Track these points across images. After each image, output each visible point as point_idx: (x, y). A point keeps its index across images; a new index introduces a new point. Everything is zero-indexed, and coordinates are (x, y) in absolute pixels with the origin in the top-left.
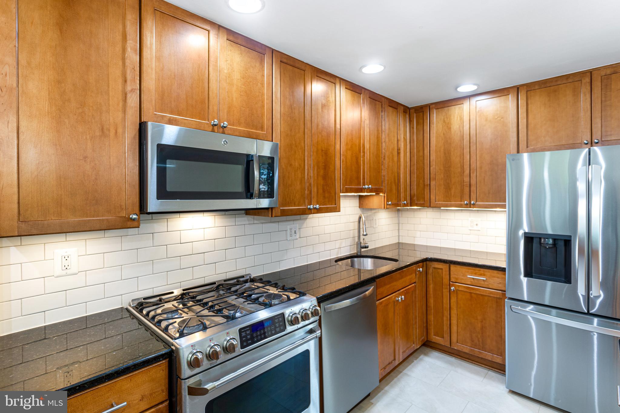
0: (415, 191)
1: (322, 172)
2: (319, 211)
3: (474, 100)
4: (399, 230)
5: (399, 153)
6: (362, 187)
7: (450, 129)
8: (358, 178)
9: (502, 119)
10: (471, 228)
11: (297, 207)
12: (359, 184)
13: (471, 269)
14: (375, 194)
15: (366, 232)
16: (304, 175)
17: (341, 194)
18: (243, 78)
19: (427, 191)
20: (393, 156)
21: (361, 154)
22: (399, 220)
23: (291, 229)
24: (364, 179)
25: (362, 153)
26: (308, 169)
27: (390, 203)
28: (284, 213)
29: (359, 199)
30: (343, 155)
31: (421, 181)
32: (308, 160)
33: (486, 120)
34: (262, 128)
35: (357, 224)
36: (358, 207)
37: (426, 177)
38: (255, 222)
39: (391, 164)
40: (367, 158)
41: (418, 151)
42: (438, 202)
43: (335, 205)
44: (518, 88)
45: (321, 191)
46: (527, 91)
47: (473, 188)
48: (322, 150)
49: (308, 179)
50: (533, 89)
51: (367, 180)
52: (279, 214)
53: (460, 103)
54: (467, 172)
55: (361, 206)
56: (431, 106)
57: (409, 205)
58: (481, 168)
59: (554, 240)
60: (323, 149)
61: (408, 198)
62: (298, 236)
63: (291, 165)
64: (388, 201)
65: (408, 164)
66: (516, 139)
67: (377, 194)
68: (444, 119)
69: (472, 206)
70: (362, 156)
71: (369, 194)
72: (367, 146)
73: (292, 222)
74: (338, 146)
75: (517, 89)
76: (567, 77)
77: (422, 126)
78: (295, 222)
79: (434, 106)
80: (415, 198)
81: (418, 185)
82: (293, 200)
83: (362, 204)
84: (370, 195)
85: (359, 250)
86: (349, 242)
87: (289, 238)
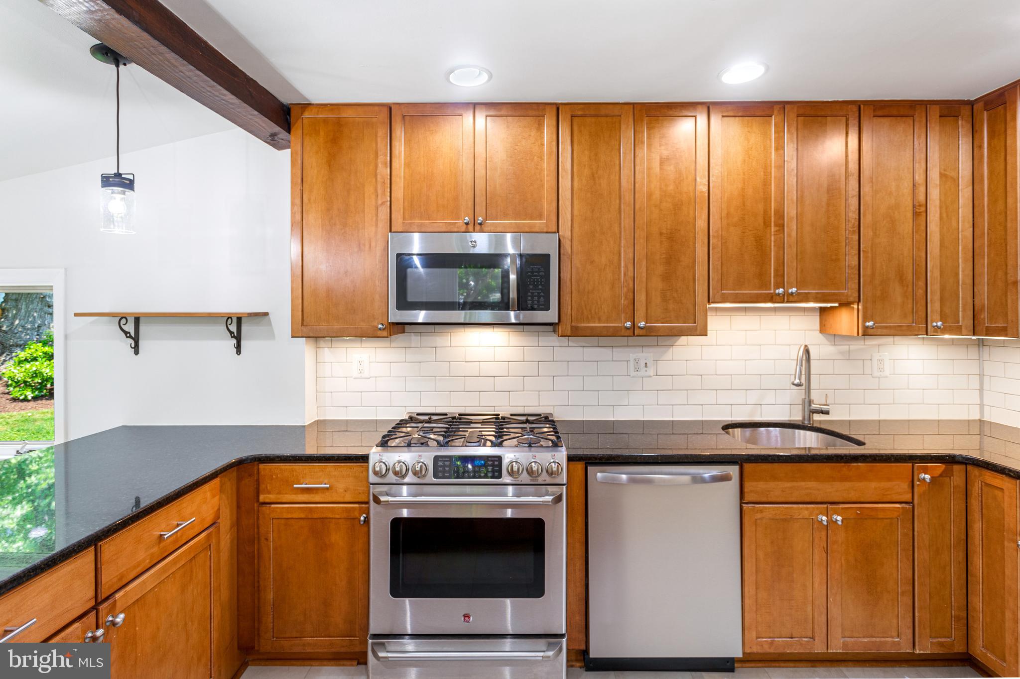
0: (984, 298)
1: (659, 269)
6: (772, 292)
8: (763, 276)
11: (604, 323)
12: (766, 285)
14: (836, 305)
16: (618, 276)
18: (511, 157)
19: (1013, 297)
20: (894, 222)
21: (771, 230)
22: (981, 368)
23: (637, 361)
25: (773, 228)
26: (628, 266)
27: (872, 324)
28: (577, 332)
29: (820, 315)
31: (1000, 274)
32: (625, 251)
34: (540, 217)
36: (818, 332)
38: (571, 344)
40: (789, 235)
43: (695, 323)
48: (661, 234)
49: (626, 281)
51: (789, 277)
52: (569, 333)
55: (822, 329)
60: (664, 231)
61: (964, 315)
62: (651, 372)
63: (592, 262)
64: (865, 319)
65: (965, 234)
70: (773, 233)
73: (639, 349)
74: (701, 223)
78: (645, 349)
80: (987, 314)
82: (596, 313)
83: (824, 325)
85: (807, 417)
87: (632, 373)
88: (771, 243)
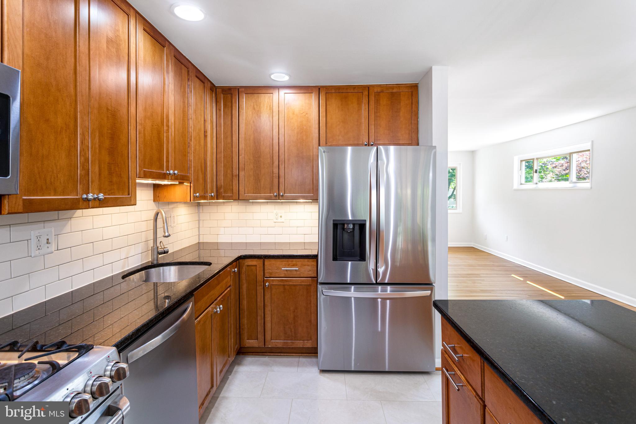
0: (221, 182)
1: (107, 143)
2: (102, 203)
3: (282, 92)
4: (199, 228)
5: (205, 136)
6: (165, 172)
7: (259, 117)
8: (160, 159)
9: (306, 115)
10: (276, 221)
11: (60, 195)
12: (161, 167)
13: (285, 261)
14: (178, 183)
15: (168, 232)
16: (74, 142)
17: (138, 181)
19: (235, 182)
20: (200, 138)
22: (199, 217)
23: (38, 237)
24: (168, 161)
25: (165, 127)
27: (198, 194)
29: (154, 190)
30: (141, 124)
31: (229, 171)
32: (82, 118)
33: (293, 114)
35: (152, 222)
36: (153, 201)
37: (234, 167)
39: (197, 147)
40: (171, 135)
41: (225, 138)
42: (248, 193)
43: (129, 195)
44: (319, 89)
45: (105, 173)
46: (326, 93)
47: (282, 180)
48: (108, 109)
49: (83, 149)
50: (330, 92)
51: (171, 163)
52: (20, 208)
53: (269, 92)
54: (276, 163)
55: (156, 199)
56: (240, 90)
57: (215, 198)
58: (289, 160)
59: (354, 225)
60: (110, 108)
61: (215, 190)
62: (53, 247)
63: (47, 121)
64: (194, 192)
65: (215, 151)
66: (317, 135)
67: (182, 183)
68: (254, 106)
69: (280, 197)
70: (165, 131)
71: (170, 183)
72: (172, 119)
73: (42, 225)
76: (354, 87)
77: (230, 109)
78: (47, 224)
79: (243, 89)
80: (222, 190)
81: (225, 175)
82: (51, 184)
83: (158, 196)
84: (171, 185)
85: (155, 257)
87: (34, 253)
88: (164, 137)
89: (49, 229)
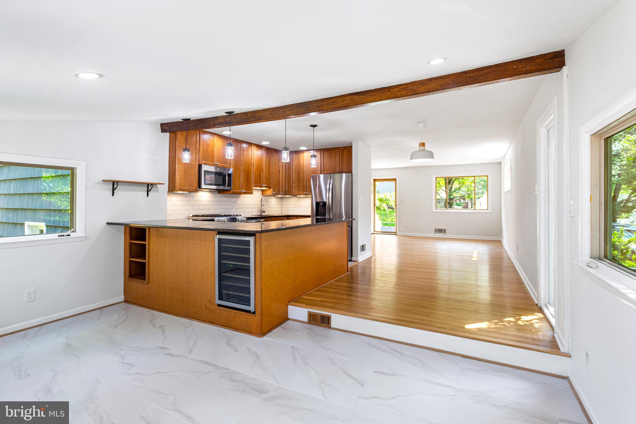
0: (287, 189)
1: (246, 179)
2: (245, 193)
3: (305, 152)
4: (282, 208)
5: (279, 172)
7: (300, 162)
8: (260, 182)
11: (238, 191)
12: (261, 184)
15: (264, 205)
16: (240, 180)
17: (254, 188)
19: (291, 188)
20: (276, 173)
22: (282, 203)
23: (233, 201)
24: (263, 182)
25: (262, 172)
26: (242, 178)
27: (274, 193)
28: (234, 193)
29: (262, 191)
30: (255, 173)
31: (289, 184)
32: (241, 174)
34: (227, 164)
35: (260, 202)
36: (261, 195)
37: (291, 182)
38: (221, 196)
39: (275, 176)
40: (264, 174)
41: (288, 171)
42: (296, 193)
43: (251, 191)
45: (246, 186)
47: (307, 187)
49: (242, 181)
50: (325, 150)
54: (305, 181)
55: (263, 194)
56: (293, 152)
57: (284, 194)
59: (323, 203)
61: (284, 192)
62: (236, 204)
63: (236, 176)
64: (273, 192)
65: (284, 176)
66: (320, 169)
67: (269, 189)
68: (298, 158)
71: (265, 188)
72: (264, 169)
74: (252, 169)
75: (321, 150)
76: (334, 148)
80: (287, 192)
81: (288, 186)
82: (236, 188)
85: (261, 213)
86: (257, 210)
87: (233, 204)
88: (262, 174)
89: (235, 199)
